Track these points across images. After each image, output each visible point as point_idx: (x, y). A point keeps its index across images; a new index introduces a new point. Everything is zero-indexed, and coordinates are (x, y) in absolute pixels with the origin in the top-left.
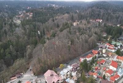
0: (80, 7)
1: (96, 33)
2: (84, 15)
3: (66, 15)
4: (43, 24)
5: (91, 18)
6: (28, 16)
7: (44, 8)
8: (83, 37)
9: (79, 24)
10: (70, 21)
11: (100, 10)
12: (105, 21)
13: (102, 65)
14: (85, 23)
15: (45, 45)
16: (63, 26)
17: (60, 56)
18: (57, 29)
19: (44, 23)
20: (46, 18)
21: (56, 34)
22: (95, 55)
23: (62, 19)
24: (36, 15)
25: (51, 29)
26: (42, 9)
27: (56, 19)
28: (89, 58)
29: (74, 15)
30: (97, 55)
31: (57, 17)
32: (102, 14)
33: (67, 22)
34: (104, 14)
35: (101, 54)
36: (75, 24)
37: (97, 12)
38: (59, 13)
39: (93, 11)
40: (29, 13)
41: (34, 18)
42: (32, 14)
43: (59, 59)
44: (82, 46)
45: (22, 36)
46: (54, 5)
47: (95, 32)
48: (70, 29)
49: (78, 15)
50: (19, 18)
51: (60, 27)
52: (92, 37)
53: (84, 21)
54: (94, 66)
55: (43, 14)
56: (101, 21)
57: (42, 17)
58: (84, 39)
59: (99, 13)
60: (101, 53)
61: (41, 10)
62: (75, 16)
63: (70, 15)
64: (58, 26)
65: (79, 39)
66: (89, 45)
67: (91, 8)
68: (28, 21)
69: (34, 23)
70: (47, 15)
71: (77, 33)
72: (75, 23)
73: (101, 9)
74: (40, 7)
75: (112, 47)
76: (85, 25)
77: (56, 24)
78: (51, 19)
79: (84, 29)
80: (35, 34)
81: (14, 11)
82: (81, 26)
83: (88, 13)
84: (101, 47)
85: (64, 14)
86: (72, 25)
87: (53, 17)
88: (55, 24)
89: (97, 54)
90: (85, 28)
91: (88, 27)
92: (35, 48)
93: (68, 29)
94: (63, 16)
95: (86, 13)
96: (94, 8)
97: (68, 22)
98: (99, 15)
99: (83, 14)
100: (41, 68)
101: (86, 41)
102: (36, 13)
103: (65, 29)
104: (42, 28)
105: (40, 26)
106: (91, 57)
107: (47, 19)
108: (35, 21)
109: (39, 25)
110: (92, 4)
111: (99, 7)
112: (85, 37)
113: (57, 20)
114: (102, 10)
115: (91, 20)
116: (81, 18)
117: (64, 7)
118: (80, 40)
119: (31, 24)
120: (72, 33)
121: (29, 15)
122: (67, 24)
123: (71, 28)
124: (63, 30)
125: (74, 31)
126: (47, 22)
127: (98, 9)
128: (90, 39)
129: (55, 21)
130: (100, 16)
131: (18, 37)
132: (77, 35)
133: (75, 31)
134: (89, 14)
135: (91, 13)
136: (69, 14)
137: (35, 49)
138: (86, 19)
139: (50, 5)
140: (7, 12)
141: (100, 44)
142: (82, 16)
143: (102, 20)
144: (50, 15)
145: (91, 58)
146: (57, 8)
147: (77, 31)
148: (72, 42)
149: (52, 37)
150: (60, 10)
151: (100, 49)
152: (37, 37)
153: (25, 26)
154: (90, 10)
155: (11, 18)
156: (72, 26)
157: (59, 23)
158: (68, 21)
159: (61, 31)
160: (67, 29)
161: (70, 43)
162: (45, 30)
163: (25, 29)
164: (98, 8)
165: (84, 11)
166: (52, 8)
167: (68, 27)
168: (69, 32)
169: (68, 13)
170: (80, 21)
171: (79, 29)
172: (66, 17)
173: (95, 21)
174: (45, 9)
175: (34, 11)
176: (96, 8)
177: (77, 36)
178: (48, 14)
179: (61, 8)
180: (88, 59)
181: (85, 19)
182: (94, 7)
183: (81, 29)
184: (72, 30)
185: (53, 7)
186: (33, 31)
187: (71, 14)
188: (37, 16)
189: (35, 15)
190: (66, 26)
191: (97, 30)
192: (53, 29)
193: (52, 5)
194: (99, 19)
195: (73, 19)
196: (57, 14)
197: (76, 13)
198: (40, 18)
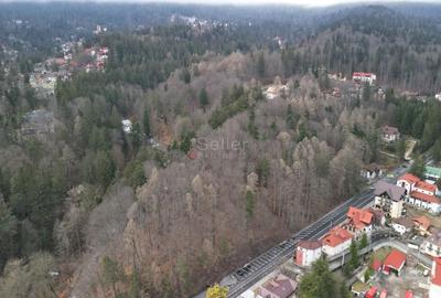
0: (289, 26)
1: (358, 132)
2: (305, 56)
3: (237, 56)
4: (145, 91)
5: (332, 68)
6: (90, 60)
7: (152, 29)
9: (290, 92)
10: (253, 80)
11: (367, 36)
12: (386, 78)
13: (392, 278)
14: (314, 89)
16: (222, 103)
18: (200, 111)
19: (152, 87)
20: (160, 69)
21: (193, 140)
22: (362, 227)
23: (219, 71)
24: (121, 57)
25: (178, 112)
26: (146, 32)
27: (197, 74)
28: (334, 246)
29: (266, 57)
30: (369, 230)
31: (201, 65)
32: (373, 51)
33: (238, 84)
34: (381, 52)
35: (386, 225)
36: (271, 93)
37: (356, 46)
38: (208, 48)
39: (339, 40)
40: (97, 50)
41: (115, 67)
42: (105, 51)
44: (305, 191)
45: (51, 144)
46: (192, 20)
47: (356, 128)
48: (252, 117)
49: (282, 58)
51: (213, 108)
52: (346, 151)
53: (308, 83)
54: (358, 280)
55: (146, 53)
56: (370, 80)
57: (142, 66)
58: (310, 158)
59: (363, 50)
60: (383, 220)
61: (142, 38)
62: (273, 59)
63: (252, 56)
64: (205, 101)
65: (289, 159)
66: (335, 187)
67: (333, 30)
68: (87, 79)
69: (113, 87)
70: (165, 57)
71: (284, 135)
72: (271, 89)
73: (368, 33)
74: (141, 27)
75: (426, 192)
76: (313, 96)
77: (198, 94)
78: (177, 71)
79: (308, 115)
80: (108, 138)
82: (301, 102)
83: (322, 47)
84: (385, 194)
85: (228, 53)
86: (261, 97)
87: (186, 65)
88: (191, 92)
89: (367, 225)
90: (312, 110)
91: (326, 104)
92: (100, 201)
93: (244, 116)
94: (226, 59)
95: (313, 50)
96: (342, 30)
97: (246, 87)
98: (361, 56)
99: (302, 51)
101: (323, 170)
102: (120, 50)
103: (231, 114)
104: (140, 107)
105: (134, 101)
106: (344, 239)
107: (163, 71)
108: (116, 79)
109: (131, 94)
110: (333, 15)
111: (362, 28)
112: (317, 151)
113: (202, 78)
114: (372, 38)
115: (335, 77)
116: (294, 67)
117: (230, 27)
118: (297, 164)
119: (99, 93)
120: (261, 131)
121: (95, 57)
122: (239, 93)
123: (258, 112)
124: (224, 120)
125: (269, 124)
126: (162, 86)
127: (360, 35)
128: (336, 159)
129: (195, 82)
130: (366, 58)
131: (36, 151)
132: (280, 140)
133: (273, 126)
134: (326, 51)
135: (334, 48)
136: (249, 54)
137: (99, 208)
138: (316, 75)
139: (177, 19)
141: (374, 174)
142: (297, 61)
143: (374, 77)
144: (175, 58)
145: (347, 244)
146: (203, 31)
147: (281, 123)
148: (263, 172)
149: (175, 152)
150: (214, 37)
151: (377, 198)
152: (117, 150)
153: (69, 104)
154: (328, 35)
156: (262, 105)
157: (207, 89)
158: (242, 79)
159: (217, 123)
160: (239, 116)
161: (252, 177)
162: (154, 116)
163: (68, 116)
164: (356, 28)
165: (303, 41)
166: (182, 31)
167: (245, 106)
168: (250, 127)
169: (243, 48)
170: (291, 82)
171: (291, 116)
172: (236, 63)
173: (350, 78)
174: (156, 35)
175: (116, 42)
176: (351, 28)
177: (282, 146)
178: (169, 54)
179: (218, 31)
180: (331, 251)
181: (310, 70)
182: (343, 27)
183: (298, 117)
184: (259, 120)
185: (189, 27)
186: (99, 126)
187: (256, 52)
188: (124, 59)
189: (116, 55)
190: (238, 101)
191: (359, 116)
192: (186, 114)
193: (183, 18)
194: (365, 72)
195: (263, 74)
196: (203, 52)
197: (273, 47)
198: (135, 67)
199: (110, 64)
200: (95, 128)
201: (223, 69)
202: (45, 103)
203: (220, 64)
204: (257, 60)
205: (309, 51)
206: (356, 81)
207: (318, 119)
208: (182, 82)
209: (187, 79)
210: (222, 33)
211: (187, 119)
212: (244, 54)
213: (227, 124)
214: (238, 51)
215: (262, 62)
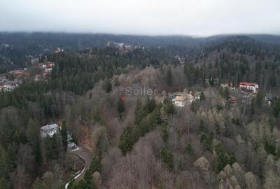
11: (244, 55)
12: (265, 86)
20: (91, 79)
23: (135, 82)
24: (62, 69)
27: (117, 84)
29: (173, 70)
31: (121, 77)
32: (252, 66)
34: (258, 67)
38: (130, 63)
40: (46, 65)
42: (51, 65)
56: (254, 88)
59: (245, 66)
62: (178, 72)
63: (161, 70)
67: (219, 50)
73: (244, 53)
77: (117, 100)
85: (144, 67)
94: (141, 73)
95: (206, 65)
96: (225, 51)
99: (198, 65)
102: (62, 65)
107: (93, 80)
111: (238, 50)
113: (121, 88)
114: (247, 57)
116: (195, 79)
126: (88, 94)
129: (115, 92)
130: (247, 72)
143: (257, 86)
144: (104, 71)
146: (126, 51)
150: (134, 55)
154: (215, 55)
169: (155, 63)
172: (149, 76)
173: (238, 87)
174: (92, 54)
175: (61, 58)
178: (99, 68)
179: (137, 51)
193: (115, 43)
195: (171, 85)
196: (126, 66)
197: (177, 63)
198: (71, 77)
199: (53, 75)
201: (139, 81)
203: (136, 76)
204: (166, 74)
205: (204, 65)
206: (243, 89)
208: (104, 91)
209: (109, 89)
210: (140, 53)
212: (155, 68)
214: (151, 65)
215: (170, 74)
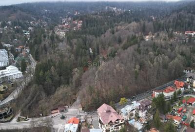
0: (158, 11)
1: (182, 54)
2: (164, 24)
3: (134, 24)
4: (96, 37)
5: (175, 29)
6: (75, 25)
7: (99, 13)
8: (160, 58)
9: (155, 38)
10: (140, 33)
13: (190, 106)
14: (165, 37)
15: (100, 68)
16: (127, 41)
17: (121, 86)
18: (118, 45)
19: (99, 36)
21: (116, 53)
22: (179, 88)
23: (126, 29)
24: (87, 24)
25: (109, 45)
26: (96, 14)
27: (117, 31)
28: (167, 93)
29: (146, 24)
30: (182, 89)
31: (119, 27)
33: (134, 35)
35: (190, 89)
36: (147, 38)
37: (187, 20)
38: (122, 20)
39: (180, 17)
40: (78, 22)
41: (85, 28)
42: (81, 22)
43: (120, 90)
44: (158, 73)
45: (67, 54)
46: (115, 9)
47: (182, 52)
48: (139, 46)
49: (153, 24)
50: (63, 28)
51: (123, 43)
52: (176, 60)
53: (163, 34)
54: (176, 105)
55: (97, 23)
56: (193, 34)
57: (95, 28)
58: (161, 62)
59: (191, 21)
60: (189, 87)
61: (95, 17)
62: (149, 25)
63: (140, 23)
64: (120, 41)
65: (152, 62)
66: (170, 72)
68: (75, 32)
69: (84, 36)
70: (104, 24)
71: (151, 53)
72: (147, 37)
74: (93, 12)
76: (165, 39)
77: (117, 39)
78: (109, 29)
79: (162, 47)
80: (85, 53)
81: (55, 18)
82: (158, 41)
83: (172, 20)
84: (191, 77)
85: (130, 22)
86: (143, 39)
87: (113, 28)
88: (115, 38)
89: (182, 87)
90: (163, 45)
91: (170, 43)
92: (84, 72)
93: (136, 46)
94: (129, 25)
95: (167, 21)
96: (182, 13)
97: (137, 35)
98: (189, 24)
99: (162, 22)
100: (93, 101)
101: (165, 66)
102: (87, 21)
103: (131, 45)
104: (95, 43)
105: (92, 41)
106: (171, 91)
107: (103, 30)
108: (85, 33)
109: (91, 39)
110: (180, 6)
111: (192, 11)
112: (164, 59)
113: (119, 32)
115: (176, 33)
116: (158, 28)
117: (131, 12)
118: (155, 63)
119: (79, 37)
120: (142, 51)
121: (77, 24)
122: (134, 37)
123: (141, 45)
124: (128, 47)
126: (103, 35)
127: (190, 15)
128: (171, 63)
129: (116, 34)
130: (192, 25)
131: (62, 56)
132: (150, 55)
133: (147, 50)
134: (173, 22)
135: (177, 20)
136: (139, 23)
137: (84, 74)
138: (168, 31)
139: (108, 8)
140: (46, 20)
141: (188, 71)
142: (160, 26)
144: (108, 25)
145: (172, 93)
146: (119, 13)
147: (150, 49)
148: (142, 66)
149: (110, 57)
150: (124, 16)
151: (188, 79)
152: (88, 57)
153: (71, 41)
154: (175, 15)
155: (52, 28)
156: (143, 42)
157: (121, 37)
158: (136, 33)
159: (125, 48)
160: (134, 46)
161: (138, 66)
162: (100, 47)
163: (71, 45)
164: (189, 12)
165: (164, 17)
166: (111, 14)
167: (136, 42)
168: (138, 50)
169: (137, 20)
170: (156, 34)
171: (154, 47)
172: (133, 27)
173: (183, 34)
174: (100, 15)
175: (85, 18)
176: (186, 12)
177: (150, 57)
178: (106, 23)
179: (126, 13)
180: (166, 95)
181: (165, 30)
182: (183, 11)
183: (157, 47)
184: (142, 48)
185: (114, 12)
186: (82, 48)
187: (142, 22)
188: (88, 25)
189: (85, 23)
190: (133, 40)
191: (184, 48)
192: (112, 46)
193: (111, 8)
194: (191, 31)
195: (144, 31)
196: (120, 22)
197: (150, 20)
198: (92, 28)
199: (83, 27)
200: (81, 49)
201: (128, 29)
202: (62, 41)
203: (126, 27)
204: (142, 25)
205: (166, 22)
206: (186, 34)
207: (166, 48)
208: (111, 34)
209: (113, 33)
210: (128, 14)
211: (113, 47)
212: (137, 23)
213: (129, 49)
214: (134, 22)
215: (144, 26)
